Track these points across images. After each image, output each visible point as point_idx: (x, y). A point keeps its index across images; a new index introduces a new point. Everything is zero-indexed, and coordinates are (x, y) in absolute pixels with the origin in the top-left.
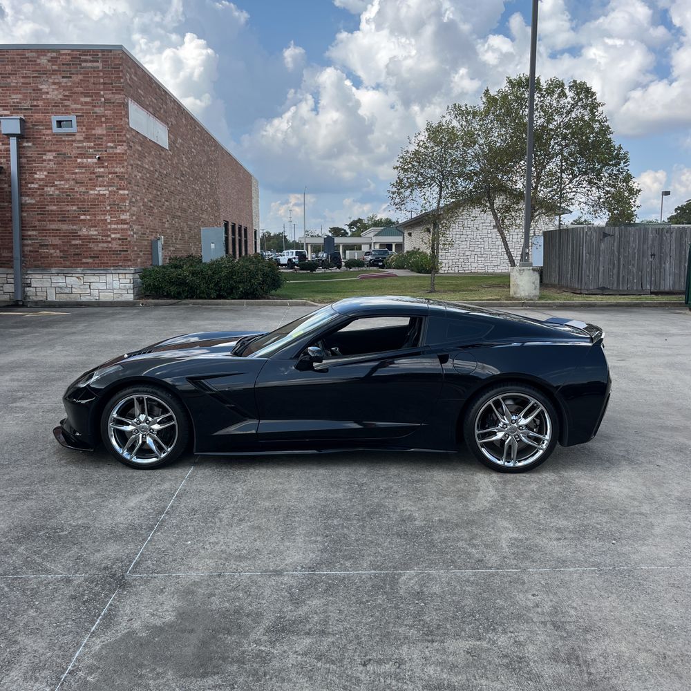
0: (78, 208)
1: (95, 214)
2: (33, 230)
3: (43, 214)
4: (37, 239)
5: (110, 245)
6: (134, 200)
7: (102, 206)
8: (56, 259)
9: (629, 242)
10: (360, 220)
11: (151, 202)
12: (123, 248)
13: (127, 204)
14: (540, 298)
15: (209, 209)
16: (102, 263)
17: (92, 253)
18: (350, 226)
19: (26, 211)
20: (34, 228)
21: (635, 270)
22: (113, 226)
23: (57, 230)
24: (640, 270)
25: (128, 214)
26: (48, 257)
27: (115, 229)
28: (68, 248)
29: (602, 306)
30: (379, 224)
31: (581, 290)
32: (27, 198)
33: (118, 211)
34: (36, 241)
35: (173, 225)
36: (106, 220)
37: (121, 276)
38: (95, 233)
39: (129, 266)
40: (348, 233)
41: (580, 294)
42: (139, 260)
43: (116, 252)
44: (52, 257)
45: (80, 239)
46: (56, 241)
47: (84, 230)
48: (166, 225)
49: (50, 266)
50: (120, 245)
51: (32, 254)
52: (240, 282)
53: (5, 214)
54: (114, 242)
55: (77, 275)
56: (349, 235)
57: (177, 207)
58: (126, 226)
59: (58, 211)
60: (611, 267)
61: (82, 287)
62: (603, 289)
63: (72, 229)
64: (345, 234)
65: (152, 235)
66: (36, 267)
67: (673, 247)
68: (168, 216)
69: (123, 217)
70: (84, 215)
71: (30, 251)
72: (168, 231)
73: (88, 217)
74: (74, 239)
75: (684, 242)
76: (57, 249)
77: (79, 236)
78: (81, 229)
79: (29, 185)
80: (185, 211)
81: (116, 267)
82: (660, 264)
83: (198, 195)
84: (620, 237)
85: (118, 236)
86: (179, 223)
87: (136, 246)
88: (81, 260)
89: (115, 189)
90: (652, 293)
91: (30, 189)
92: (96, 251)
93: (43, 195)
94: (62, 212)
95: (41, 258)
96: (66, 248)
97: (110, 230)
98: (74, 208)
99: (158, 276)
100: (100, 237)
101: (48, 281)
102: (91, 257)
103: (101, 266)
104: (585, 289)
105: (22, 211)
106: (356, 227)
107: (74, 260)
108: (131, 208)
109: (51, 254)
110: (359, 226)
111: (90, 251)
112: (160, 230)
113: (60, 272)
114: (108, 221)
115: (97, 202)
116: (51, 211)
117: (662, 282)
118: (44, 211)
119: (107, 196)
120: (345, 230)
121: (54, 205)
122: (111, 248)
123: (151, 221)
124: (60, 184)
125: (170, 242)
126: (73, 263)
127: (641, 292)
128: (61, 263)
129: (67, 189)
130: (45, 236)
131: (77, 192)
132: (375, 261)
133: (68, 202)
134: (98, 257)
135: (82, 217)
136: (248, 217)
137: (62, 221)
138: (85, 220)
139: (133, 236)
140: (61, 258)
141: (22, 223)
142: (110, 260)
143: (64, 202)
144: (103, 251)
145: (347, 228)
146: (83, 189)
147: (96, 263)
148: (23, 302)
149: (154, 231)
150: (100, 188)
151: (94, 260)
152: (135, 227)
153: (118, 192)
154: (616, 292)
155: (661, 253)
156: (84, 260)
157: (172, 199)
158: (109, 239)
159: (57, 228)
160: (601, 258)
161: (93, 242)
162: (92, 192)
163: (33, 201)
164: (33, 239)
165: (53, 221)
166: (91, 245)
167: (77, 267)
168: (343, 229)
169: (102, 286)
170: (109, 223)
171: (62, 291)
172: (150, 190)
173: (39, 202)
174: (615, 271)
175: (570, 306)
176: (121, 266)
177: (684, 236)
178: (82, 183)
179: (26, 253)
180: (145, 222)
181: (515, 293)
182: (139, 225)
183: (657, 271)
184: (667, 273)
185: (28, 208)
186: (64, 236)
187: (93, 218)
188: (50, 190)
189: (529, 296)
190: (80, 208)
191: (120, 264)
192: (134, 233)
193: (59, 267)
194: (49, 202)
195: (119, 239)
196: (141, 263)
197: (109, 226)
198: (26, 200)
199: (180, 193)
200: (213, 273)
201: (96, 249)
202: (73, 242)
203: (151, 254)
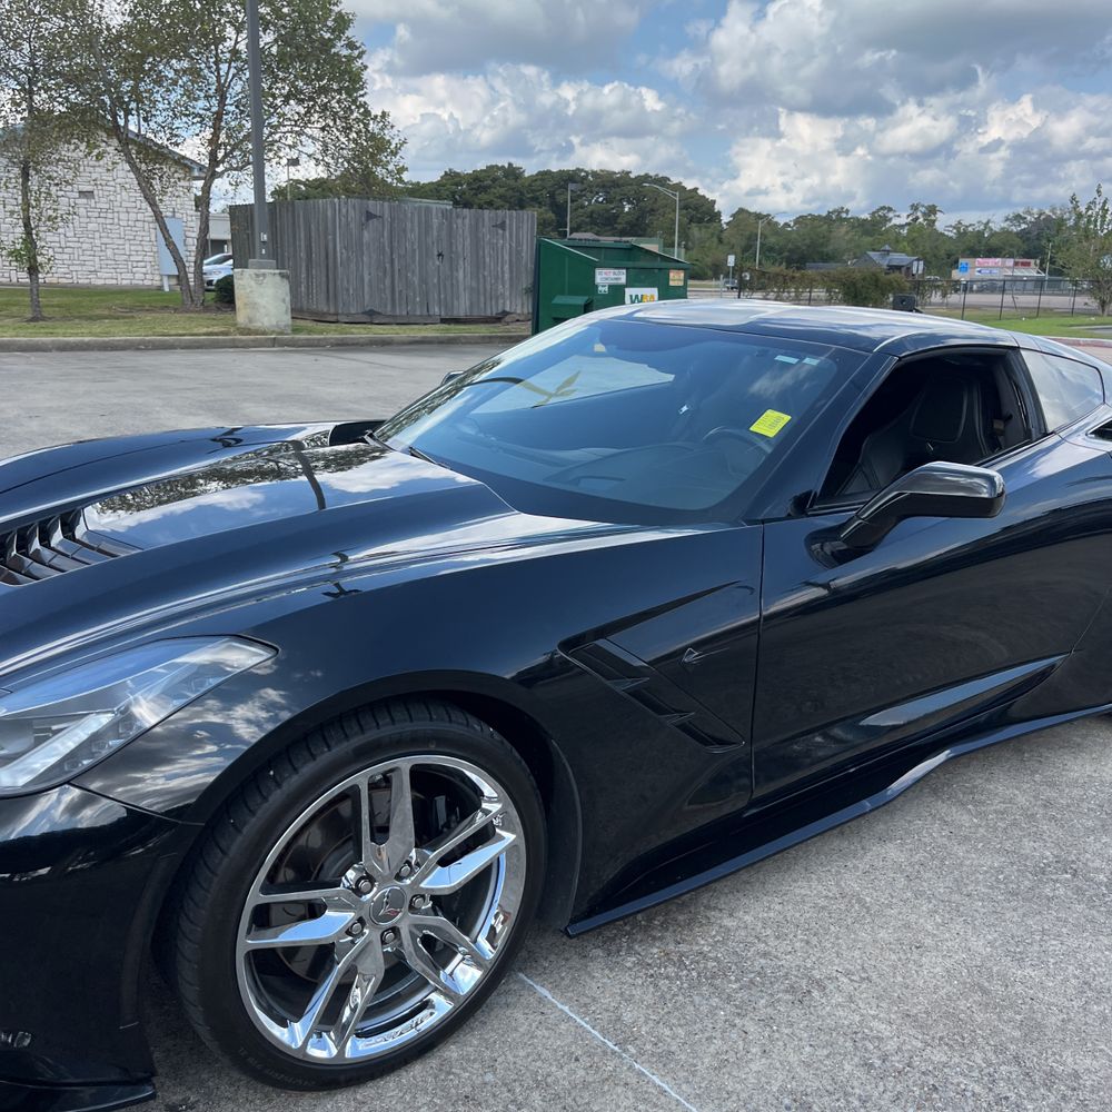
9: (405, 231)
14: (295, 331)
21: (416, 280)
24: (424, 281)
29: (403, 343)
31: (337, 314)
41: (337, 322)
60: (381, 274)
62: (371, 313)
67: (468, 242)
75: (481, 235)
82: (452, 272)
84: (393, 220)
90: (444, 321)
104: (343, 314)
117: (456, 303)
127: (426, 320)
154: (391, 320)
155: (451, 252)
160: (365, 259)
174: (388, 282)
175: (353, 344)
177: (481, 224)
181: (250, 321)
183: (448, 283)
184: (461, 288)
189: (277, 326)
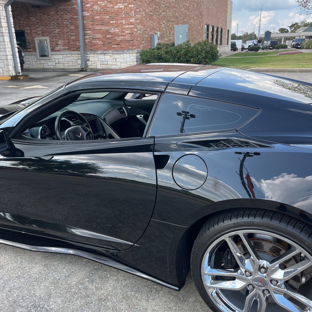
0: (109, 17)
1: (117, 20)
2: (89, 30)
3: (93, 21)
4: (91, 35)
5: (125, 37)
6: (138, 10)
7: (121, 15)
8: (100, 46)
10: (296, 24)
11: (151, 12)
12: (131, 39)
13: (133, 13)
15: (195, 17)
16: (121, 48)
17: (116, 42)
18: (291, 27)
19: (86, 20)
20: (90, 29)
22: (127, 26)
23: (100, 30)
25: (134, 19)
26: (96, 45)
27: (127, 28)
28: (105, 40)
30: (307, 25)
32: (86, 13)
33: (129, 17)
34: (91, 36)
35: (168, 26)
36: (123, 23)
37: (131, 55)
38: (118, 31)
39: (134, 49)
40: (288, 31)
42: (141, 46)
43: (128, 41)
44: (98, 45)
45: (111, 35)
46: (99, 36)
47: (113, 29)
48: (163, 26)
49: (97, 50)
50: (130, 37)
51: (89, 43)
52: (192, 57)
53: (76, 22)
54: (127, 36)
55: (110, 55)
56: (289, 32)
57: (172, 15)
58: (132, 26)
59: (100, 19)
61: (112, 61)
63: (107, 29)
64: (287, 31)
65: (151, 31)
66: (91, 50)
68: (164, 21)
69: (131, 21)
70: (112, 20)
71: (88, 42)
72: (164, 29)
73: (114, 22)
74: (108, 35)
76: (101, 40)
77: (110, 33)
78: (111, 29)
79: (86, 5)
80: (177, 18)
81: (128, 49)
83: (188, 9)
85: (129, 32)
86: (172, 25)
87: (140, 37)
88: (111, 46)
89: (127, 4)
91: (87, 7)
92: (118, 41)
93: (93, 11)
94: (102, 19)
95: (93, 45)
96: (104, 40)
97: (125, 28)
98: (108, 17)
99: (148, 54)
100: (120, 33)
101: (96, 58)
102: (116, 44)
103: (121, 49)
105: (84, 20)
106: (294, 27)
107: (108, 46)
108: (135, 16)
109: (98, 43)
110: (295, 27)
111: (116, 41)
112: (158, 29)
113: (102, 53)
114: (124, 23)
115: (118, 13)
116: (97, 19)
118: (94, 19)
119: (123, 9)
120: (287, 30)
121: (98, 16)
122: (125, 39)
123: (151, 23)
124: (101, 4)
125: (165, 35)
126: (108, 48)
128: (102, 48)
129: (104, 6)
130: (95, 33)
131: (108, 7)
132: (296, 45)
133: (104, 13)
134: (119, 44)
135: (112, 22)
136: (224, 22)
137: (102, 24)
138: (113, 23)
139: (137, 32)
140: (102, 45)
141: (84, 27)
142: (125, 46)
143: (103, 14)
144: (122, 41)
145: (288, 29)
146: (111, 6)
147: (118, 48)
148: (86, 69)
149: (153, 29)
150: (120, 4)
151: (117, 46)
152: (139, 27)
153: (128, 6)
156: (113, 46)
157: (168, 11)
158: (125, 34)
159: (100, 28)
161: (117, 36)
162: (115, 7)
163: (88, 14)
164: (89, 35)
165: (98, 25)
166: (116, 38)
167: (109, 50)
168: (286, 29)
169: (121, 60)
170: (125, 25)
171: (103, 63)
172: (151, 5)
173: (91, 14)
176: (131, 49)
178: (111, 2)
179: (86, 43)
180: (146, 24)
182: (142, 25)
185: (86, 18)
186: (103, 33)
187: (117, 22)
188: (96, 7)
190: (110, 17)
191: (130, 48)
192: (138, 30)
193: (101, 50)
194: (96, 14)
195: (130, 34)
196: (143, 47)
197: (124, 27)
198: (85, 14)
199: (174, 7)
200: (177, 52)
201: (118, 39)
202: (108, 36)
203: (151, 42)
